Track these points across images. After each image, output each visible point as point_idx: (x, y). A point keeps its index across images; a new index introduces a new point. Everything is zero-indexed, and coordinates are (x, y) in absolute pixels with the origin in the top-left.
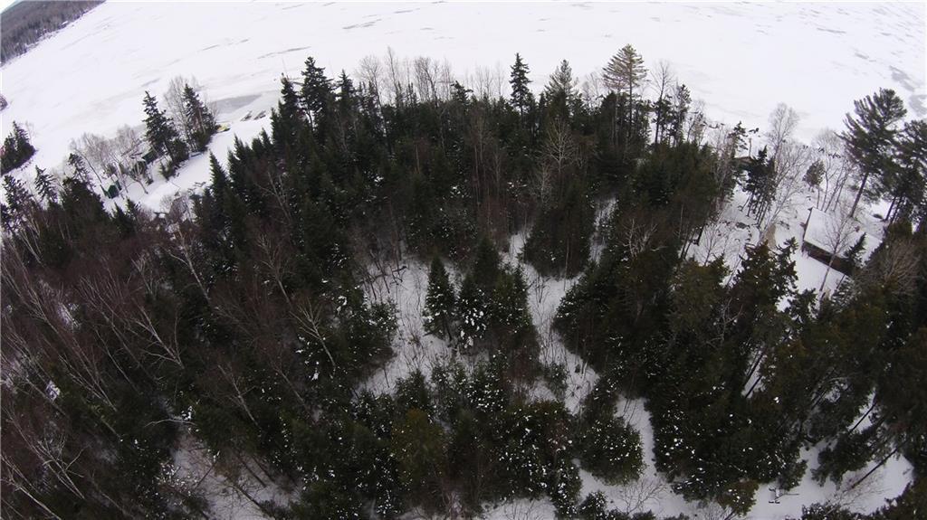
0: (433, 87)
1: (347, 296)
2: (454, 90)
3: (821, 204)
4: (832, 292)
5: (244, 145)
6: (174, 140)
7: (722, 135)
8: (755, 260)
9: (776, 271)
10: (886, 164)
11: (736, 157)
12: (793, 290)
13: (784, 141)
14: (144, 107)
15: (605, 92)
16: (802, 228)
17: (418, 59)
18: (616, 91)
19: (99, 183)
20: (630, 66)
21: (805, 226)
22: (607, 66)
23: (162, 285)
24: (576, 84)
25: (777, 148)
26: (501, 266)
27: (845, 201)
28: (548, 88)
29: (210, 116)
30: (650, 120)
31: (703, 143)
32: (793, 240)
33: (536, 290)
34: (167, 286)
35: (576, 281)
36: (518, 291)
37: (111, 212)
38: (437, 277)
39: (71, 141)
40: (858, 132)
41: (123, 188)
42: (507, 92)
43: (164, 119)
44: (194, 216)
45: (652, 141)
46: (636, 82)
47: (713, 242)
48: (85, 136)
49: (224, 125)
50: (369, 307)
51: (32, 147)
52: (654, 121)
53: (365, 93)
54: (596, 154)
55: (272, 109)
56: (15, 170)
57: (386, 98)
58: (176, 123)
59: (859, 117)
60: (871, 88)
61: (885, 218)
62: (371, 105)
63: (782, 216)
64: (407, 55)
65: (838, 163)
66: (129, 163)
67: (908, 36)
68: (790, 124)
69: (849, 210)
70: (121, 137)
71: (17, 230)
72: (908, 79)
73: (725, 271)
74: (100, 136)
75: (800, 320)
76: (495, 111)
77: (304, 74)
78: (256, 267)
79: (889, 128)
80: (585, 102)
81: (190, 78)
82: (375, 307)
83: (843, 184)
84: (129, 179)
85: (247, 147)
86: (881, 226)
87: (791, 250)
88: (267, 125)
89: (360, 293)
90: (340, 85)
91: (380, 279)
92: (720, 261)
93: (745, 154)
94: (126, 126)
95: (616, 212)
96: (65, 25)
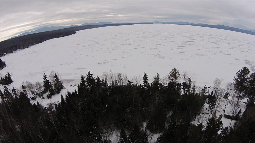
0: (122, 81)
1: (97, 137)
2: (128, 82)
3: (228, 103)
4: (233, 126)
5: (70, 93)
6: (51, 88)
7: (201, 90)
8: (211, 122)
9: (217, 124)
10: (246, 88)
11: (205, 95)
12: (222, 128)
13: (218, 88)
14: (43, 77)
15: (169, 82)
16: (224, 111)
17: (118, 73)
18: (172, 81)
19: (30, 96)
20: (175, 74)
21: (224, 110)
22: (169, 74)
23: (45, 127)
24: (161, 80)
25: (216, 91)
26: (140, 130)
27: (235, 101)
28: (153, 81)
29: (61, 83)
30: (181, 88)
31: (196, 93)
32: (221, 115)
33: (150, 136)
34: (46, 127)
35: (161, 134)
36: (145, 137)
37: (32, 104)
38: (122, 133)
39: (23, 82)
40: (237, 81)
41: (36, 98)
42: (142, 83)
43: (49, 82)
44: (55, 110)
45: (182, 94)
46: (177, 78)
47: (199, 119)
48: (27, 82)
49: (65, 87)
50: (103, 140)
51: (12, 80)
52: (182, 88)
53: (104, 82)
54: (167, 99)
55: (78, 84)
56: (7, 85)
57: (109, 84)
58: (52, 84)
59: (237, 77)
60: (240, 68)
61: (246, 102)
62: (105, 86)
63: (218, 109)
64: (115, 72)
65: (233, 91)
66: (38, 92)
67: (249, 50)
68: (219, 83)
69: (236, 103)
70: (37, 84)
71: (6, 101)
72: (250, 62)
73: (203, 126)
74: (31, 83)
75: (224, 135)
76: (139, 88)
77: (87, 75)
78: (72, 127)
79: (245, 78)
80: (163, 85)
81: (56, 72)
82: (105, 140)
83: (234, 96)
84: (38, 97)
85: (71, 94)
86: (245, 105)
87: (221, 118)
88: (76, 88)
89: (101, 137)
90: (97, 79)
91: (107, 133)
92: (201, 124)
93: (207, 94)
94: (38, 81)
95: (172, 114)
96: (24, 49)
